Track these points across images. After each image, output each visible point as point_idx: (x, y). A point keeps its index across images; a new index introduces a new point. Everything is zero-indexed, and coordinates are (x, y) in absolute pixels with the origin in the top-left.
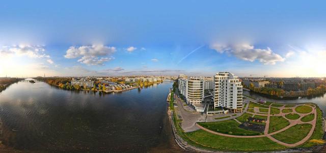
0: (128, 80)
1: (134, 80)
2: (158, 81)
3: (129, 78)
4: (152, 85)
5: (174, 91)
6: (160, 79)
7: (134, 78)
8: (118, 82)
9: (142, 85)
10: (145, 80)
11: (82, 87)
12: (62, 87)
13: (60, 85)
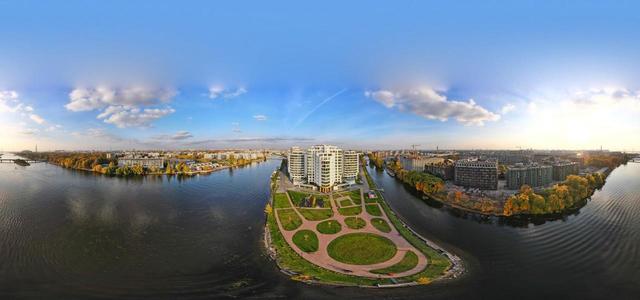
2: (258, 158)
3: (207, 152)
4: (250, 164)
5: (281, 170)
6: (262, 155)
9: (235, 163)
10: (237, 156)
11: (145, 169)
12: (104, 171)
13: (96, 168)
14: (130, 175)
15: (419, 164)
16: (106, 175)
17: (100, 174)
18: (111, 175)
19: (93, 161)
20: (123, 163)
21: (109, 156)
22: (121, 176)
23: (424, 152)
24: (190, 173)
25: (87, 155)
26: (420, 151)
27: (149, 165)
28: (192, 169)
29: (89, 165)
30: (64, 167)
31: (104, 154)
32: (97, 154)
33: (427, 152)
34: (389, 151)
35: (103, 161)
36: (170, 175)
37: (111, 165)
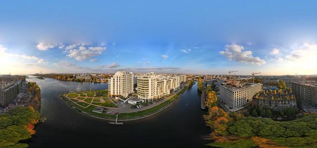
12: (71, 80)
13: (69, 79)
14: (79, 81)
18: (73, 81)
19: (68, 77)
20: (77, 77)
21: (74, 75)
22: (76, 81)
24: (98, 81)
25: (65, 75)
29: (66, 78)
30: (57, 79)
31: (72, 75)
32: (69, 75)
34: (213, 76)
35: (71, 77)
37: (74, 78)
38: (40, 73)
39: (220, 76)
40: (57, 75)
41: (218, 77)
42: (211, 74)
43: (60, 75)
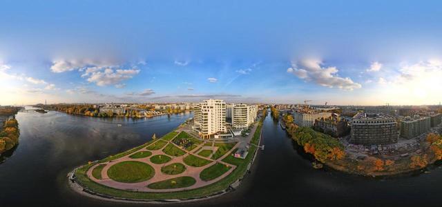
0: (158, 107)
1: (164, 107)
2: (190, 109)
3: (159, 105)
4: (184, 112)
7: (165, 105)
8: (148, 109)
9: (171, 112)
10: (176, 107)
11: (114, 114)
12: (92, 114)
13: (88, 113)
14: (106, 116)
15: (309, 118)
16: (93, 116)
17: (90, 116)
18: (96, 116)
19: (85, 109)
20: (102, 110)
21: (95, 107)
22: (101, 117)
23: (314, 106)
24: (140, 116)
25: (81, 106)
26: (311, 106)
27: (118, 111)
28: (141, 114)
29: (83, 111)
30: (68, 113)
31: (92, 105)
32: (87, 105)
33: (316, 107)
34: (287, 105)
35: (91, 109)
36: (128, 117)
37: (96, 111)
38: (44, 103)
39: (296, 106)
40: (68, 106)
41: (293, 107)
42: (284, 104)
43: (72, 106)
